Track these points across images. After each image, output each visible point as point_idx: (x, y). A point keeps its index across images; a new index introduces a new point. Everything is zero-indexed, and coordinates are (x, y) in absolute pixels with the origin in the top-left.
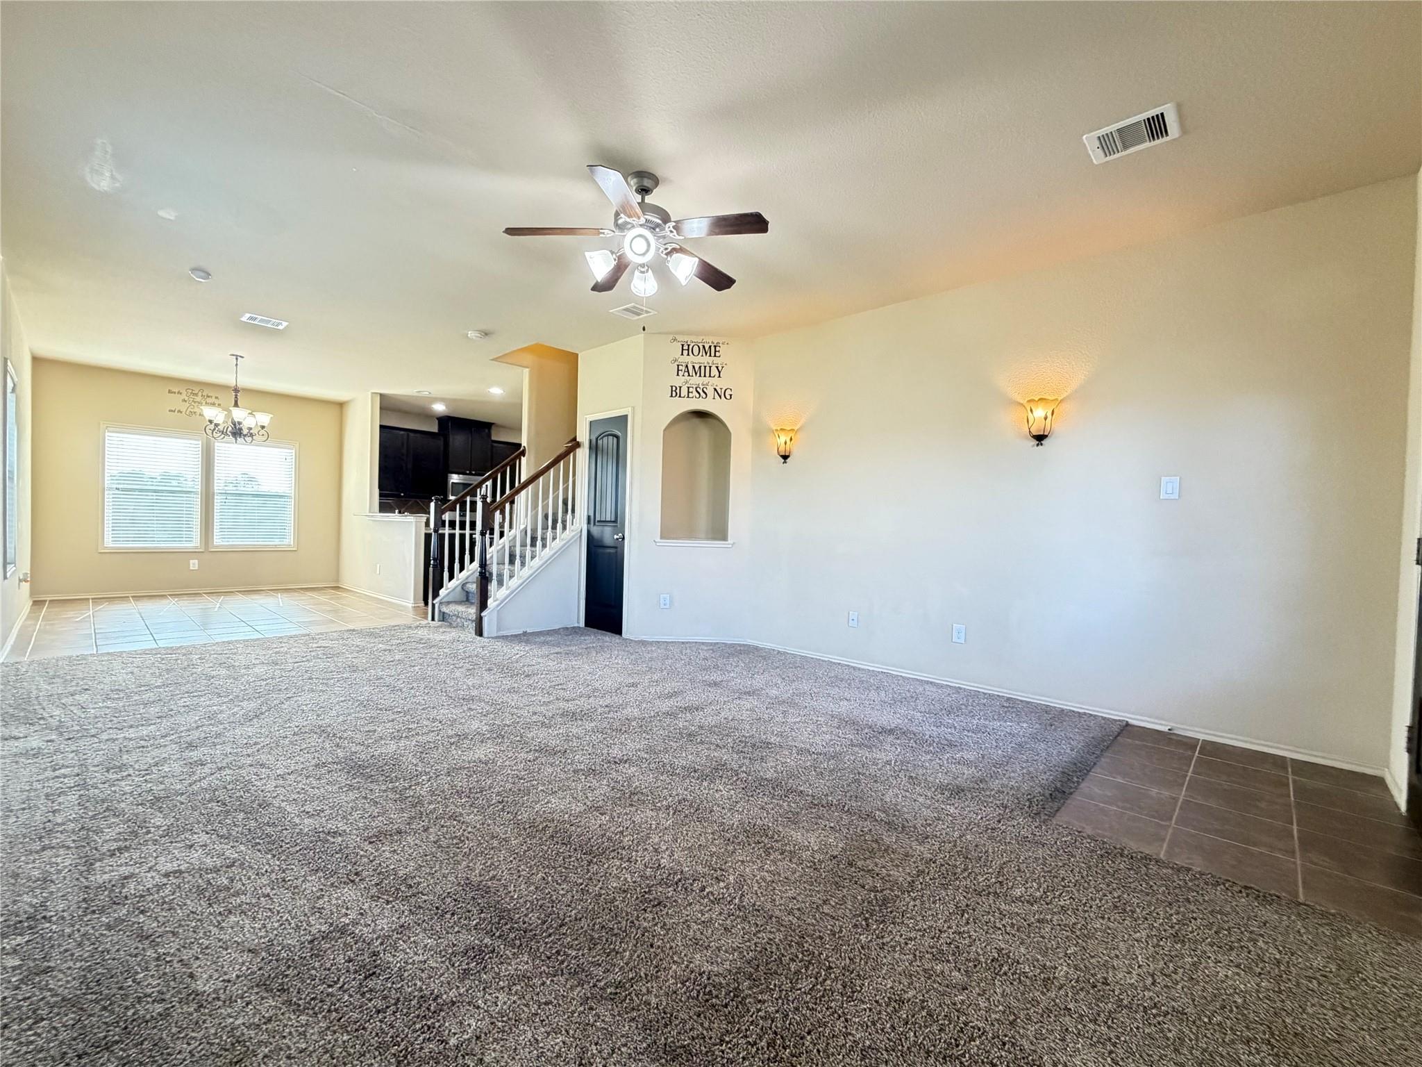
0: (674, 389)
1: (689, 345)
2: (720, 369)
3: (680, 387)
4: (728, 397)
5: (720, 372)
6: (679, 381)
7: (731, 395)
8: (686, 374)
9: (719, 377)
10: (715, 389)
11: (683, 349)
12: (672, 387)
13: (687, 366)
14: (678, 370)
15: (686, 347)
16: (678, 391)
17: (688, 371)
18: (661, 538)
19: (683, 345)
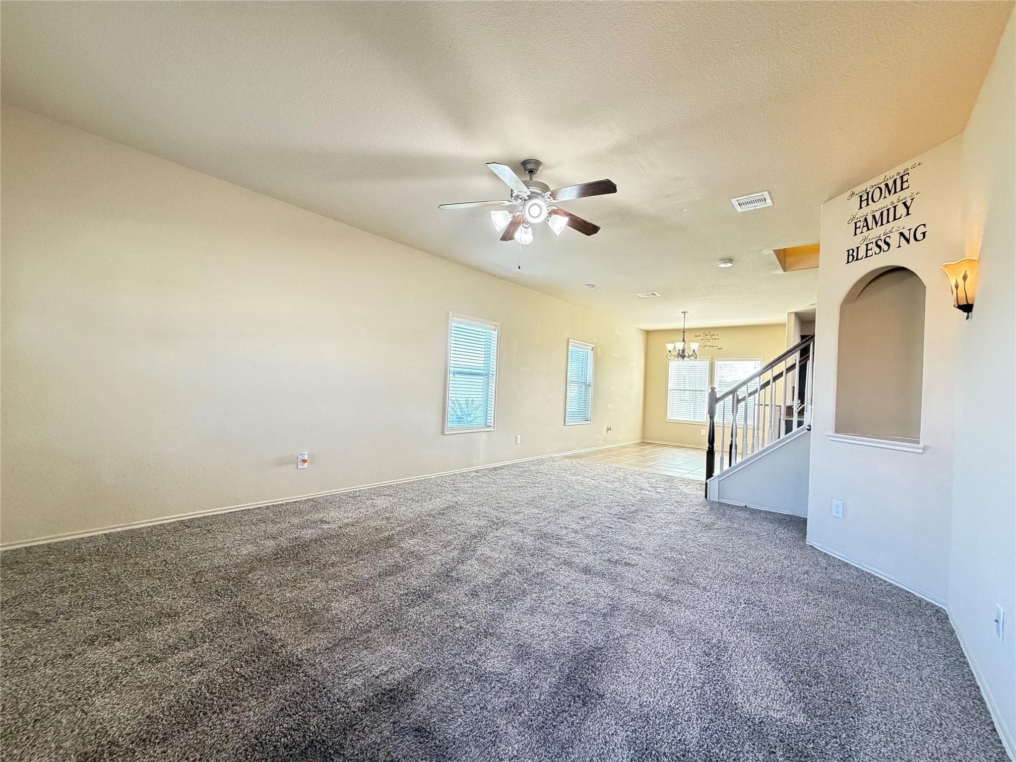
0: (851, 252)
1: (868, 193)
2: (908, 204)
3: (858, 248)
4: (920, 237)
5: (908, 208)
6: (854, 242)
7: (924, 234)
8: (865, 228)
9: (908, 214)
10: (902, 234)
11: (861, 201)
12: (848, 251)
13: (866, 220)
14: (856, 228)
15: (865, 197)
16: (855, 254)
17: (867, 226)
18: (836, 432)
19: (861, 197)
